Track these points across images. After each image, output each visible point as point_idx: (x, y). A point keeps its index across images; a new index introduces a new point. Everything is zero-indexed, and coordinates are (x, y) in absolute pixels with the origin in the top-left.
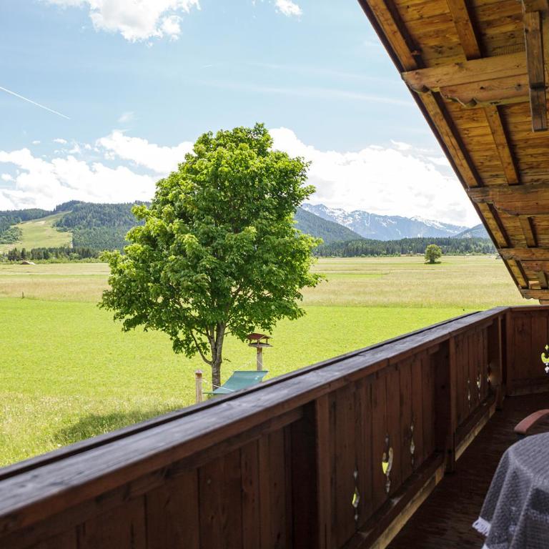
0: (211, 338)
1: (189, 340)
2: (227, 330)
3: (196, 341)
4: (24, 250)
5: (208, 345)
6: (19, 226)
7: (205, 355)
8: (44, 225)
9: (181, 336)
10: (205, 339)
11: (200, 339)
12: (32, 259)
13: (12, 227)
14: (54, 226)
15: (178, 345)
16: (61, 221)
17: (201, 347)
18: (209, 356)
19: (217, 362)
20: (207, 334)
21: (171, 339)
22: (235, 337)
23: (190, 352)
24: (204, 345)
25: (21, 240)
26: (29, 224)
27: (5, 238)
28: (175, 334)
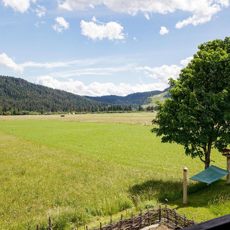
0: (205, 149)
1: (193, 149)
2: (213, 146)
3: (197, 150)
4: (152, 106)
5: (204, 152)
6: (151, 97)
7: (201, 158)
8: (160, 97)
9: (190, 147)
10: (202, 150)
11: (199, 149)
12: (155, 110)
13: (148, 98)
14: (164, 97)
15: (188, 151)
16: (166, 95)
17: (199, 153)
18: (204, 158)
19: (207, 161)
20: (203, 147)
21: (185, 148)
22: (217, 149)
23: (194, 155)
24: (201, 152)
25: (152, 103)
26: (155, 96)
27: (146, 102)
28: (186, 146)
